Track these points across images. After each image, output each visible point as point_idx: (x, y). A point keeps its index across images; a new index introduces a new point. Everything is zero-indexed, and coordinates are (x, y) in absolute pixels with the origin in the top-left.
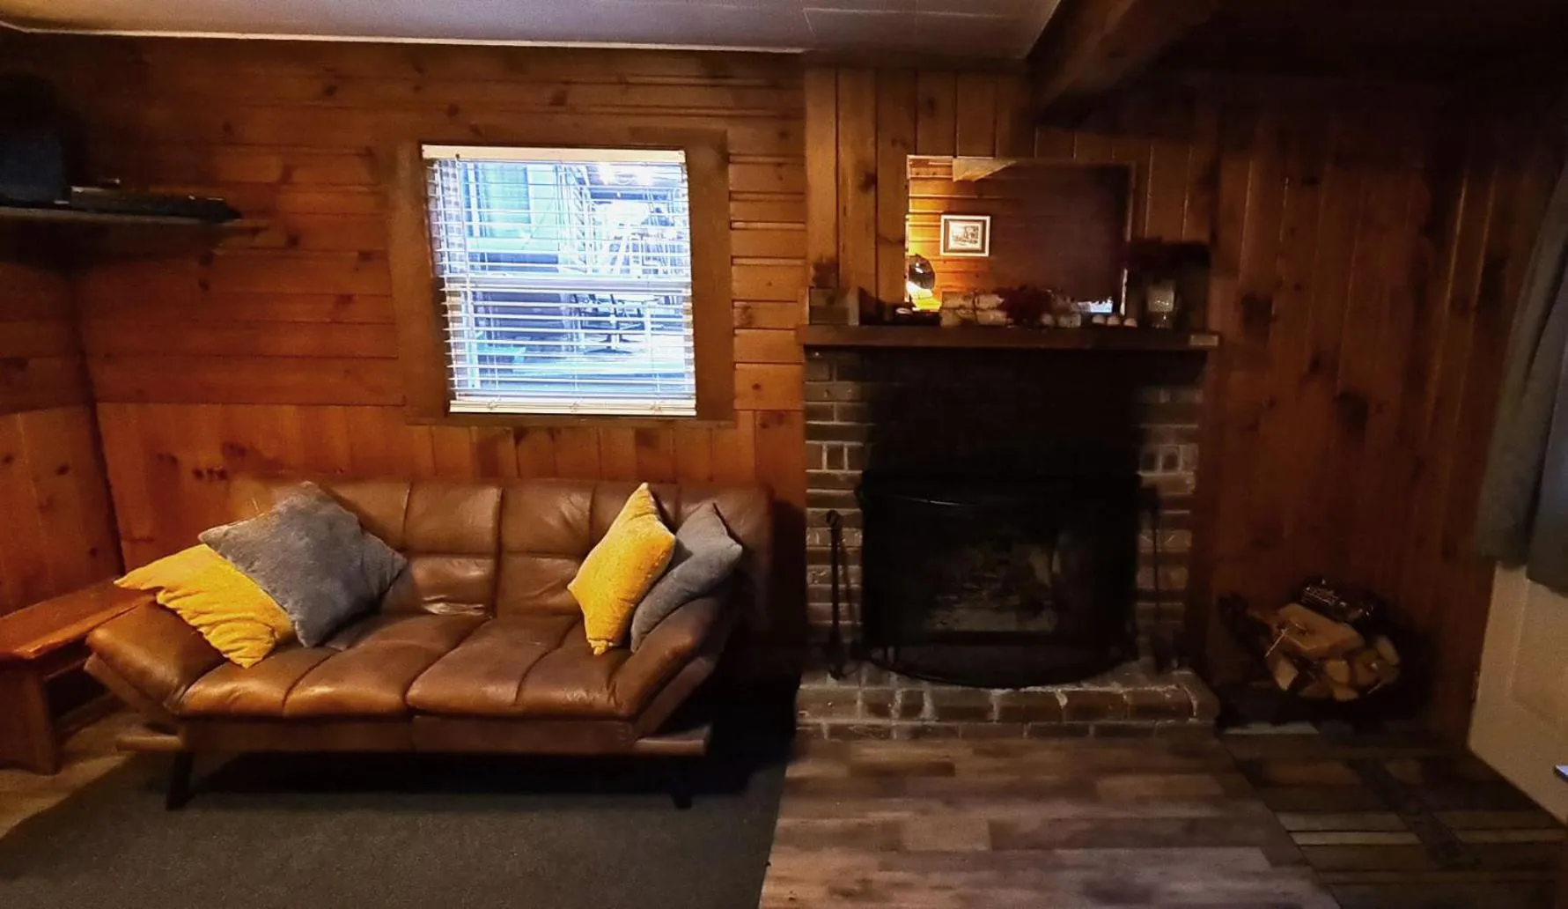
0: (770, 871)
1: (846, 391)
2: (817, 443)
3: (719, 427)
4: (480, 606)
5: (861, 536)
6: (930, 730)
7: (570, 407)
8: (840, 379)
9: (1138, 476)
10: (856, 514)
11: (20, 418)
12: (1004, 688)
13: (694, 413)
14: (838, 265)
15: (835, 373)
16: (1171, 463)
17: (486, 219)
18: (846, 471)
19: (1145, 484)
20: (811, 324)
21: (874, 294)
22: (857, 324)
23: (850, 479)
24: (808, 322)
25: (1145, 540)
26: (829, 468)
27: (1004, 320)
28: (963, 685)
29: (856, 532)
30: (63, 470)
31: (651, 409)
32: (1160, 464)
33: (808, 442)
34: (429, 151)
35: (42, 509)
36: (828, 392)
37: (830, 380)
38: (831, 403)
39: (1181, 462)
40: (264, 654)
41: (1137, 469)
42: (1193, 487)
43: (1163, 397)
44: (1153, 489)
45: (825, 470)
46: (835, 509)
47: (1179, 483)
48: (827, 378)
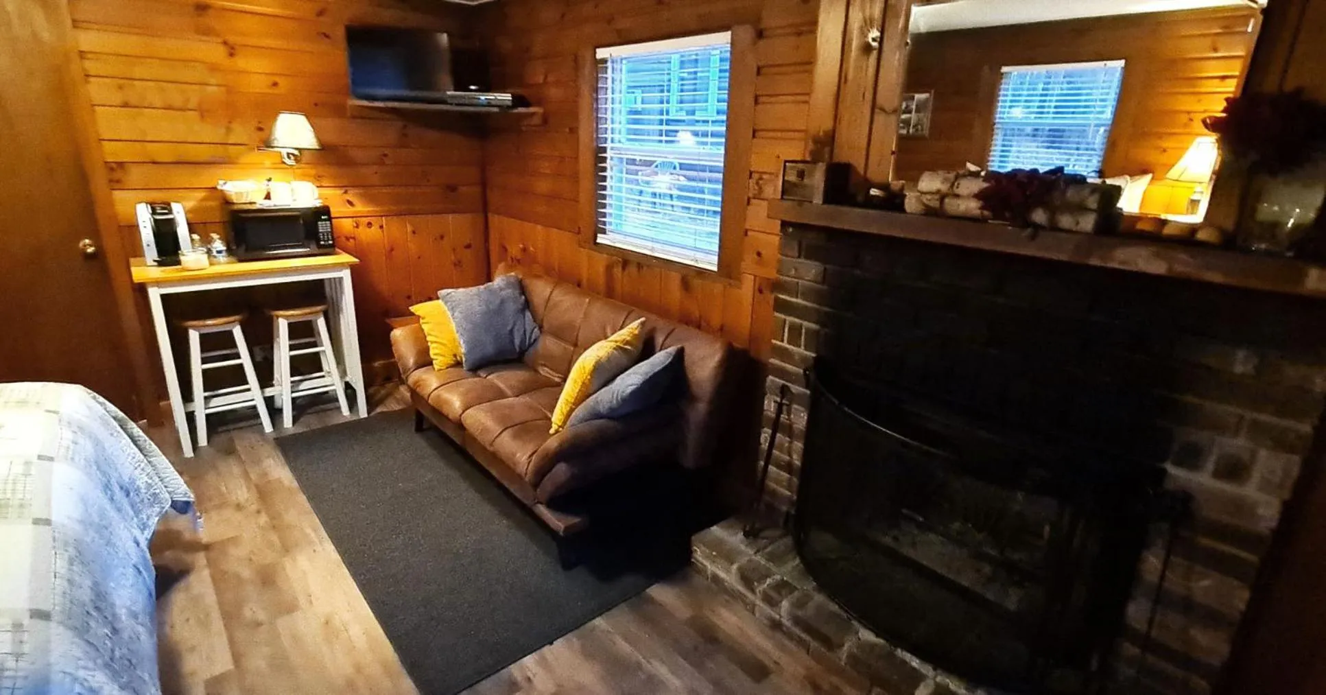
0: (546, 650)
1: (809, 271)
2: (783, 316)
3: (730, 284)
4: (560, 376)
5: (806, 418)
6: (785, 629)
7: (650, 250)
8: (807, 257)
9: (1164, 471)
10: (805, 394)
11: (450, 216)
12: (877, 635)
13: (715, 269)
14: (833, 137)
15: (803, 253)
16: (1234, 470)
17: (618, 101)
18: (802, 350)
19: (1169, 485)
20: (782, 198)
21: (862, 172)
22: (821, 202)
23: (804, 359)
24: (780, 197)
25: (1152, 562)
26: (789, 343)
27: (978, 212)
28: (841, 607)
29: (803, 412)
30: (468, 246)
31: (692, 260)
32: (1210, 466)
33: (777, 314)
34: (602, 53)
35: (455, 265)
36: (796, 270)
37: (799, 257)
38: (796, 280)
39: (1256, 476)
40: (448, 366)
41: (1164, 460)
42: (1273, 524)
43: (1242, 363)
44: (1184, 500)
45: (785, 344)
46: (789, 384)
47: (1241, 506)
48: (797, 255)
